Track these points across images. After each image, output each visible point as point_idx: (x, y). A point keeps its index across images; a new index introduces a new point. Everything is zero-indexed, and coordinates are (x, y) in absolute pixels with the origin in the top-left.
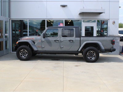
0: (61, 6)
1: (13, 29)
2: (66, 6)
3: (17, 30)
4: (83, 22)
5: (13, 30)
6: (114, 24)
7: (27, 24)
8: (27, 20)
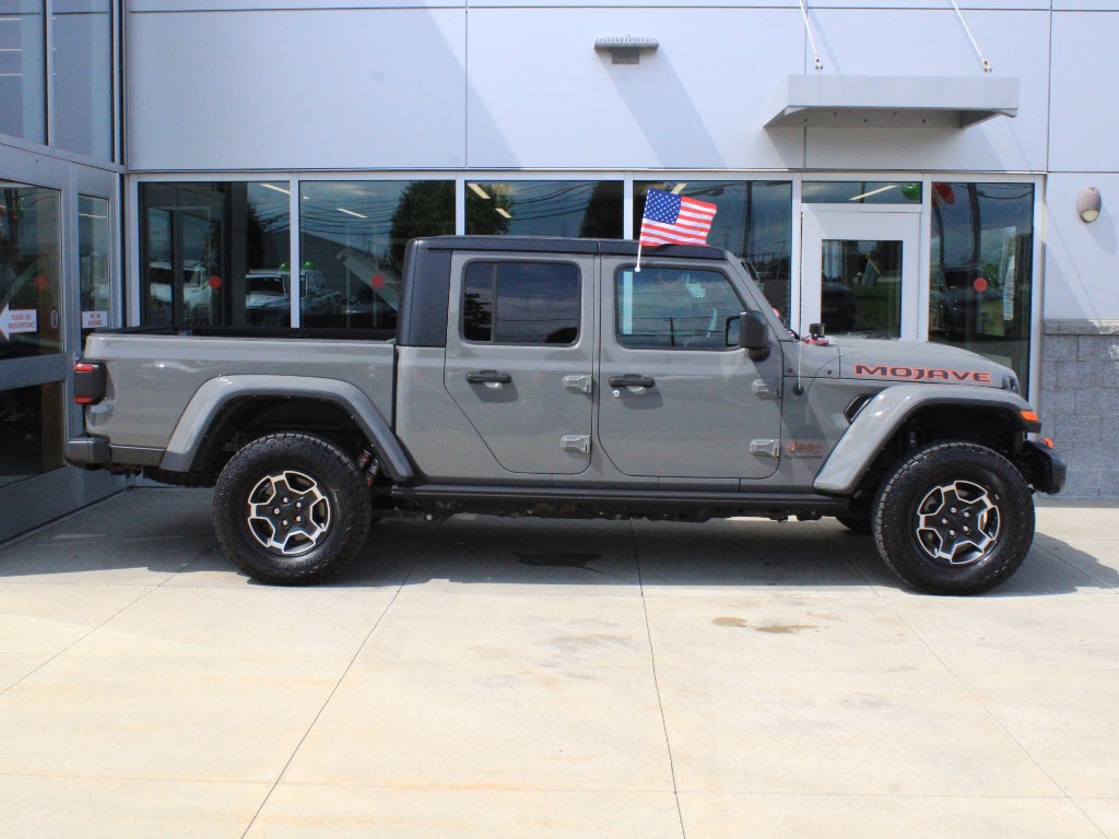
0: (602, 49)
1: (154, 265)
2: (651, 49)
3: (188, 276)
4: (805, 200)
5: (149, 276)
6: (1089, 216)
7: (287, 215)
8: (285, 184)
